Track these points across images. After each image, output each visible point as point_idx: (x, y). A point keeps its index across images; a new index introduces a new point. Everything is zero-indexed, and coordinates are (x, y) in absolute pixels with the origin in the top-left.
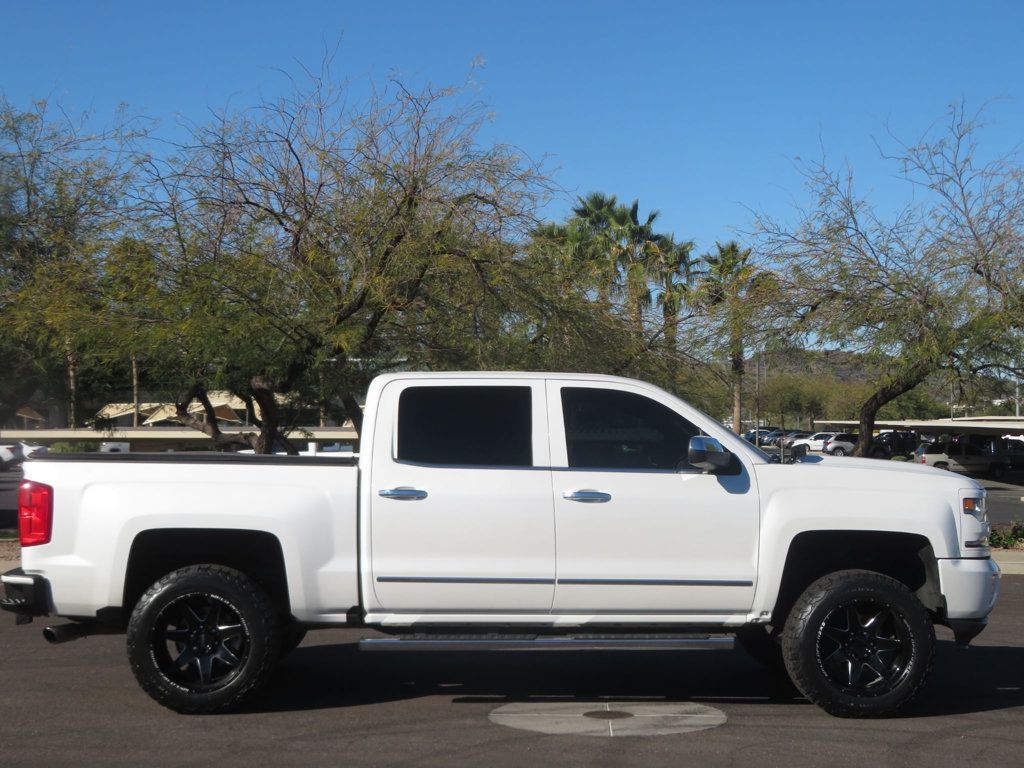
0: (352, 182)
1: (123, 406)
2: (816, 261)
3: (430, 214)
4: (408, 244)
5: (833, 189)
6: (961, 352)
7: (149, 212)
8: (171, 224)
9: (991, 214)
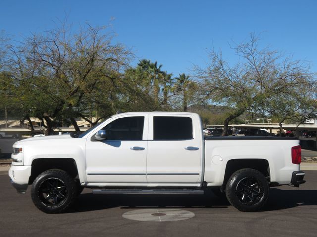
0: (74, 54)
1: (4, 121)
2: (212, 78)
3: (98, 64)
4: (92, 73)
5: (216, 58)
6: (253, 105)
7: (12, 63)
8: (19, 67)
9: (262, 65)
